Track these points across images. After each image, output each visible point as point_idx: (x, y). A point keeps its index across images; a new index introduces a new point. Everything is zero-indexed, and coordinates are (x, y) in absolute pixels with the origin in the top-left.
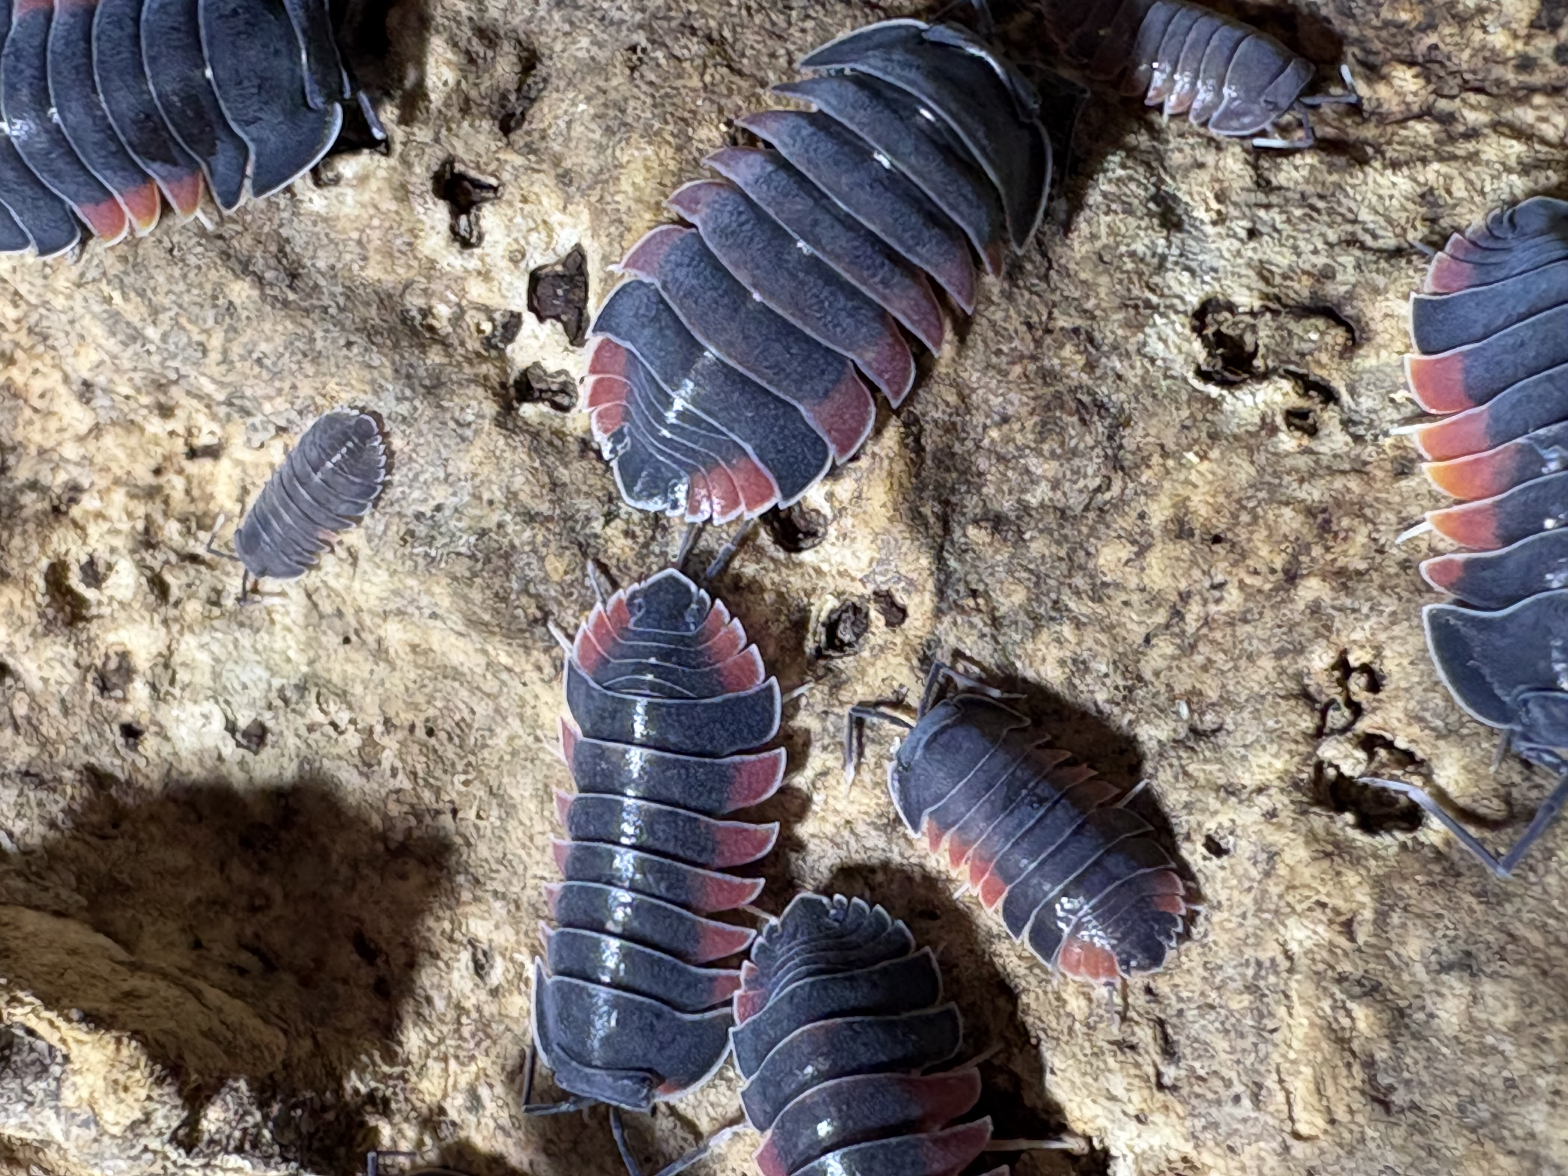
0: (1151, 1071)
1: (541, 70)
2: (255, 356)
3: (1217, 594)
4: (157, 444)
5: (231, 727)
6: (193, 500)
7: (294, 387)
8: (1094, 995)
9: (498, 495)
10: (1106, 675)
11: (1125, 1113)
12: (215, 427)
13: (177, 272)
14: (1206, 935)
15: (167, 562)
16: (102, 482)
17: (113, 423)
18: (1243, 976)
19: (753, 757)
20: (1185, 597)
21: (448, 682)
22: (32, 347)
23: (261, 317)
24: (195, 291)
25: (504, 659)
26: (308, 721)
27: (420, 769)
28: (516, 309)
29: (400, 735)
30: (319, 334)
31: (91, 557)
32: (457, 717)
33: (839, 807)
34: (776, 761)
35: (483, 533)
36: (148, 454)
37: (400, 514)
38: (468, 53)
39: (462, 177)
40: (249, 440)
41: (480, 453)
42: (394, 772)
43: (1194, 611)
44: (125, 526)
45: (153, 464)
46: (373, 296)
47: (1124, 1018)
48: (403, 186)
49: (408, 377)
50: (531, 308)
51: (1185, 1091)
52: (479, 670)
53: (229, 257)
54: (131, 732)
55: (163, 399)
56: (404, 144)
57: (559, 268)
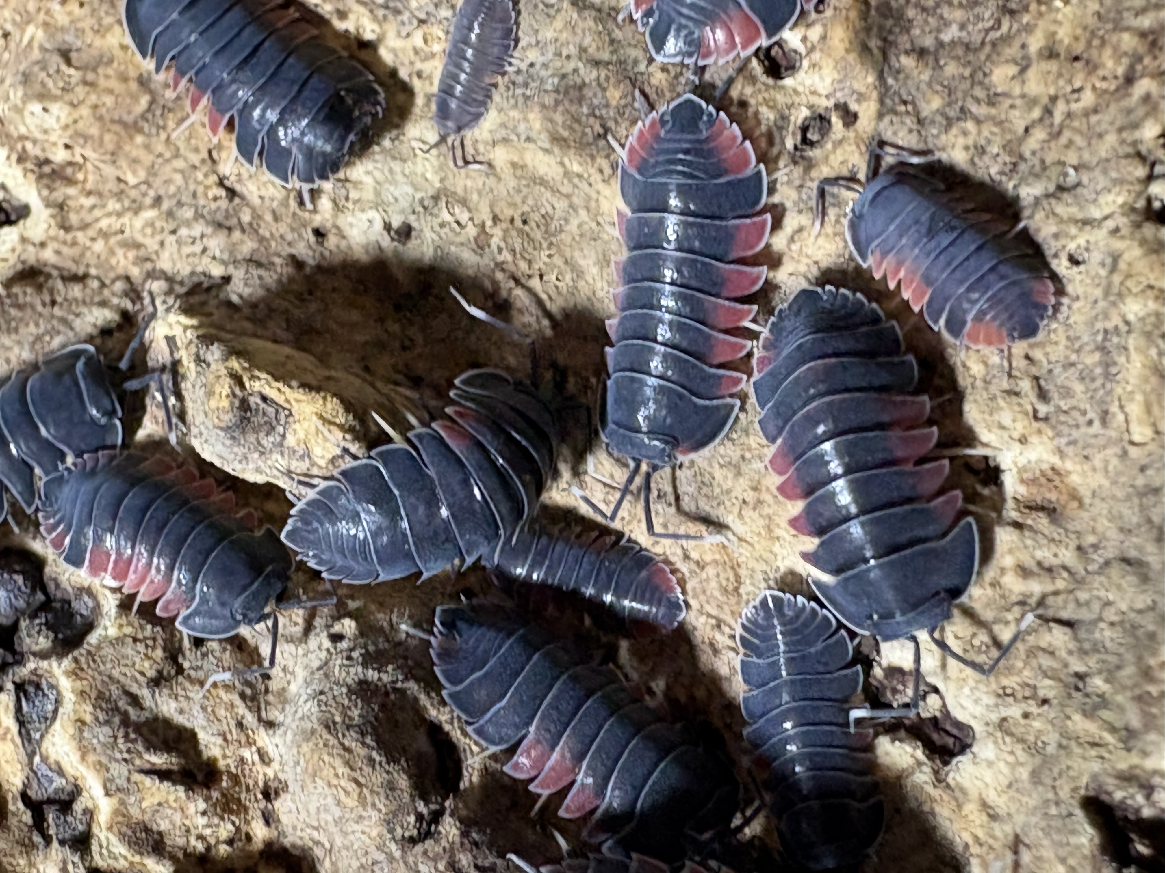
0: (1029, 408)
3: (1076, 96)
5: (388, 227)
8: (990, 362)
10: (998, 155)
11: (1011, 438)
14: (1068, 318)
18: (1095, 341)
19: (748, 221)
20: (1054, 99)
21: (537, 187)
25: (576, 168)
26: (440, 220)
27: (518, 248)
29: (504, 225)
32: (543, 212)
33: (810, 252)
34: (764, 222)
42: (500, 250)
43: (1060, 109)
47: (1010, 376)
51: (1053, 421)
52: (558, 178)
54: (319, 234)
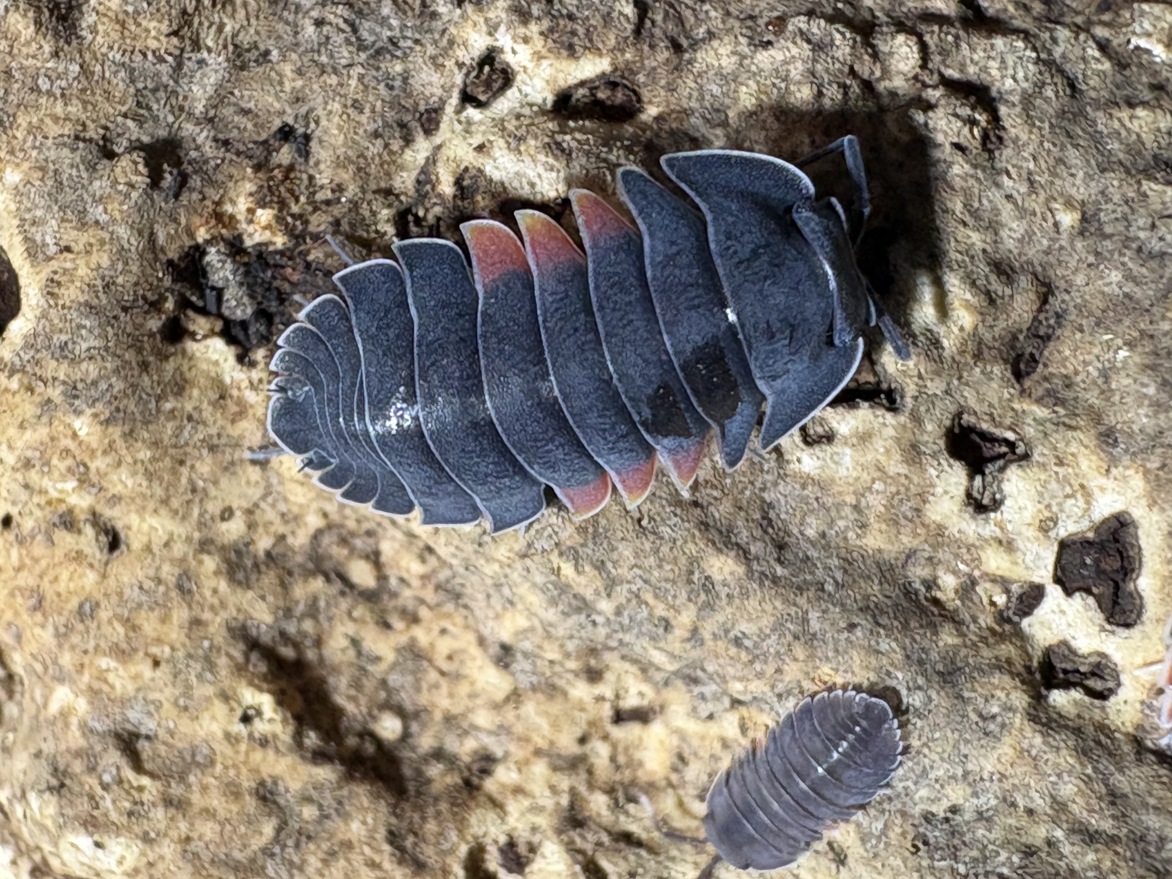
1: (1055, 303)
2: (731, 635)
4: (583, 710)
6: (618, 768)
7: (778, 671)
9: (1040, 803)
12: (647, 689)
13: (648, 546)
15: (599, 844)
16: (518, 752)
17: (534, 689)
22: (438, 605)
23: (745, 594)
24: (668, 567)
28: (1037, 580)
30: (814, 616)
31: (510, 837)
35: (1029, 852)
36: (574, 722)
37: (904, 814)
38: (988, 293)
39: (971, 429)
40: (694, 709)
41: (1011, 752)
44: (548, 802)
45: (579, 733)
46: (874, 570)
48: (914, 446)
49: (921, 662)
50: (1058, 580)
53: (707, 525)
55: (593, 662)
56: (915, 398)
57: (1091, 535)
